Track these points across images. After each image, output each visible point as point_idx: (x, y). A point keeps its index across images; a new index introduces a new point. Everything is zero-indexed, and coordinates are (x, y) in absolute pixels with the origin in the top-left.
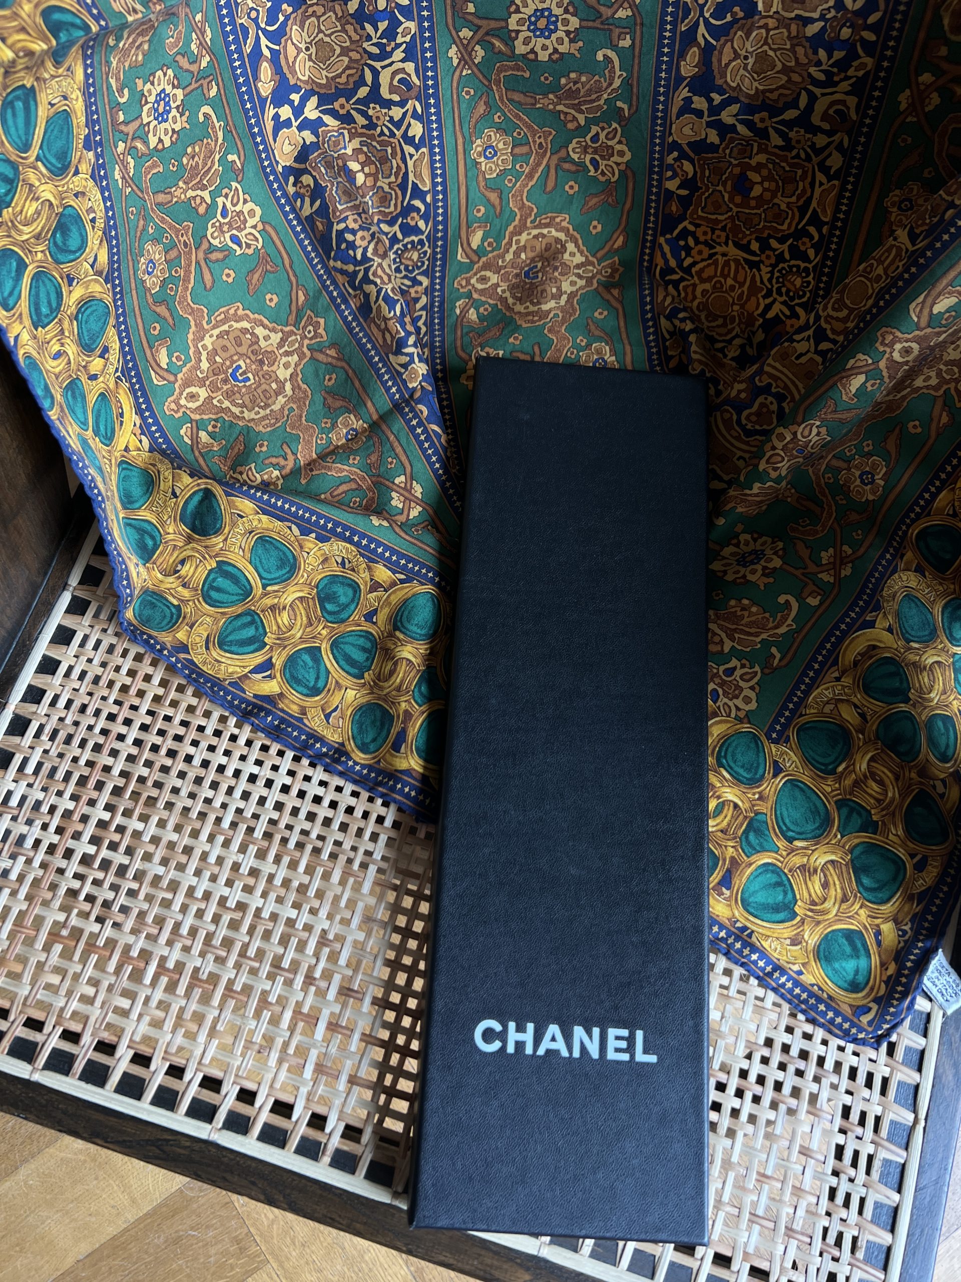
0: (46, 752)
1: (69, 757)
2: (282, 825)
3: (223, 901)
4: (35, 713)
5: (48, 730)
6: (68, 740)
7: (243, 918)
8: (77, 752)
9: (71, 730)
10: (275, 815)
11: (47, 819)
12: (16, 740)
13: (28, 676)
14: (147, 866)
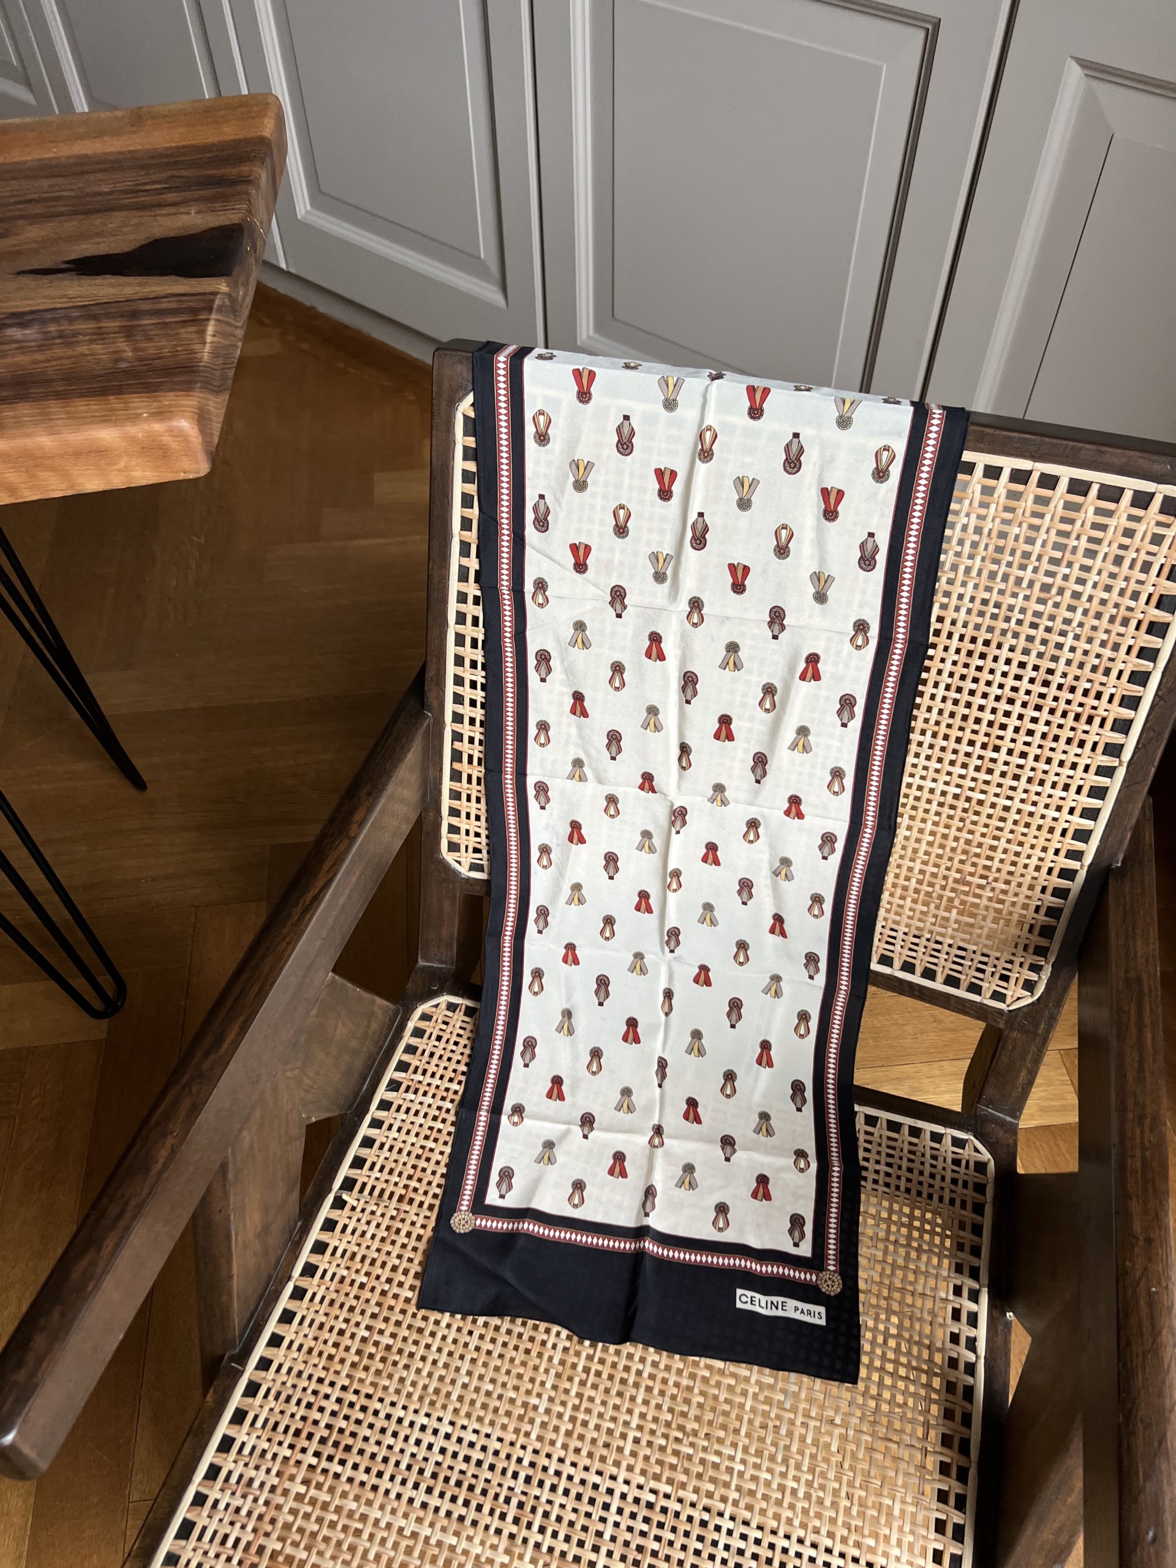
0: (271, 1410)
1: (288, 1414)
2: (445, 1466)
3: (401, 1530)
4: (264, 1378)
5: (273, 1392)
6: (288, 1399)
7: (415, 1544)
8: (294, 1409)
9: (290, 1392)
10: (440, 1458)
11: (270, 1464)
12: (250, 1400)
13: (260, 1349)
14: (344, 1501)
